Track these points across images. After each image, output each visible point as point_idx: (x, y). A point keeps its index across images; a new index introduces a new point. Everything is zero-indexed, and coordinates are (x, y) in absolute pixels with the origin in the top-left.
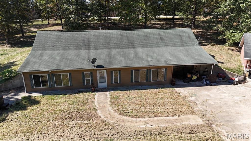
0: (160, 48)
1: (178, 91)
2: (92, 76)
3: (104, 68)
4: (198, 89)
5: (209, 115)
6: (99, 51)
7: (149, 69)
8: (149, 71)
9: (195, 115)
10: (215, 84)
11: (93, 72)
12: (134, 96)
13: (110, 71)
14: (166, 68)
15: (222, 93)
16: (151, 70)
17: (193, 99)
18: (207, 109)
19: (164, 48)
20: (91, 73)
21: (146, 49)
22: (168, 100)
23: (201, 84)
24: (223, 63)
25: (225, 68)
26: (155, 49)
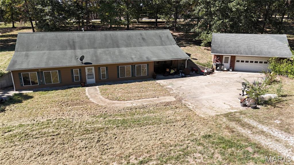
0: (143, 47)
1: (158, 82)
2: (80, 73)
3: (92, 65)
4: (175, 80)
5: (180, 95)
6: (85, 51)
7: (133, 65)
8: (133, 67)
9: (171, 96)
10: (189, 76)
11: (81, 69)
12: (121, 87)
13: (98, 68)
14: (148, 63)
15: (193, 82)
16: (135, 66)
17: (170, 86)
18: (180, 92)
19: (146, 47)
20: (80, 70)
21: (129, 48)
22: (150, 88)
23: (178, 77)
24: (196, 59)
25: (197, 63)
26: (138, 48)
